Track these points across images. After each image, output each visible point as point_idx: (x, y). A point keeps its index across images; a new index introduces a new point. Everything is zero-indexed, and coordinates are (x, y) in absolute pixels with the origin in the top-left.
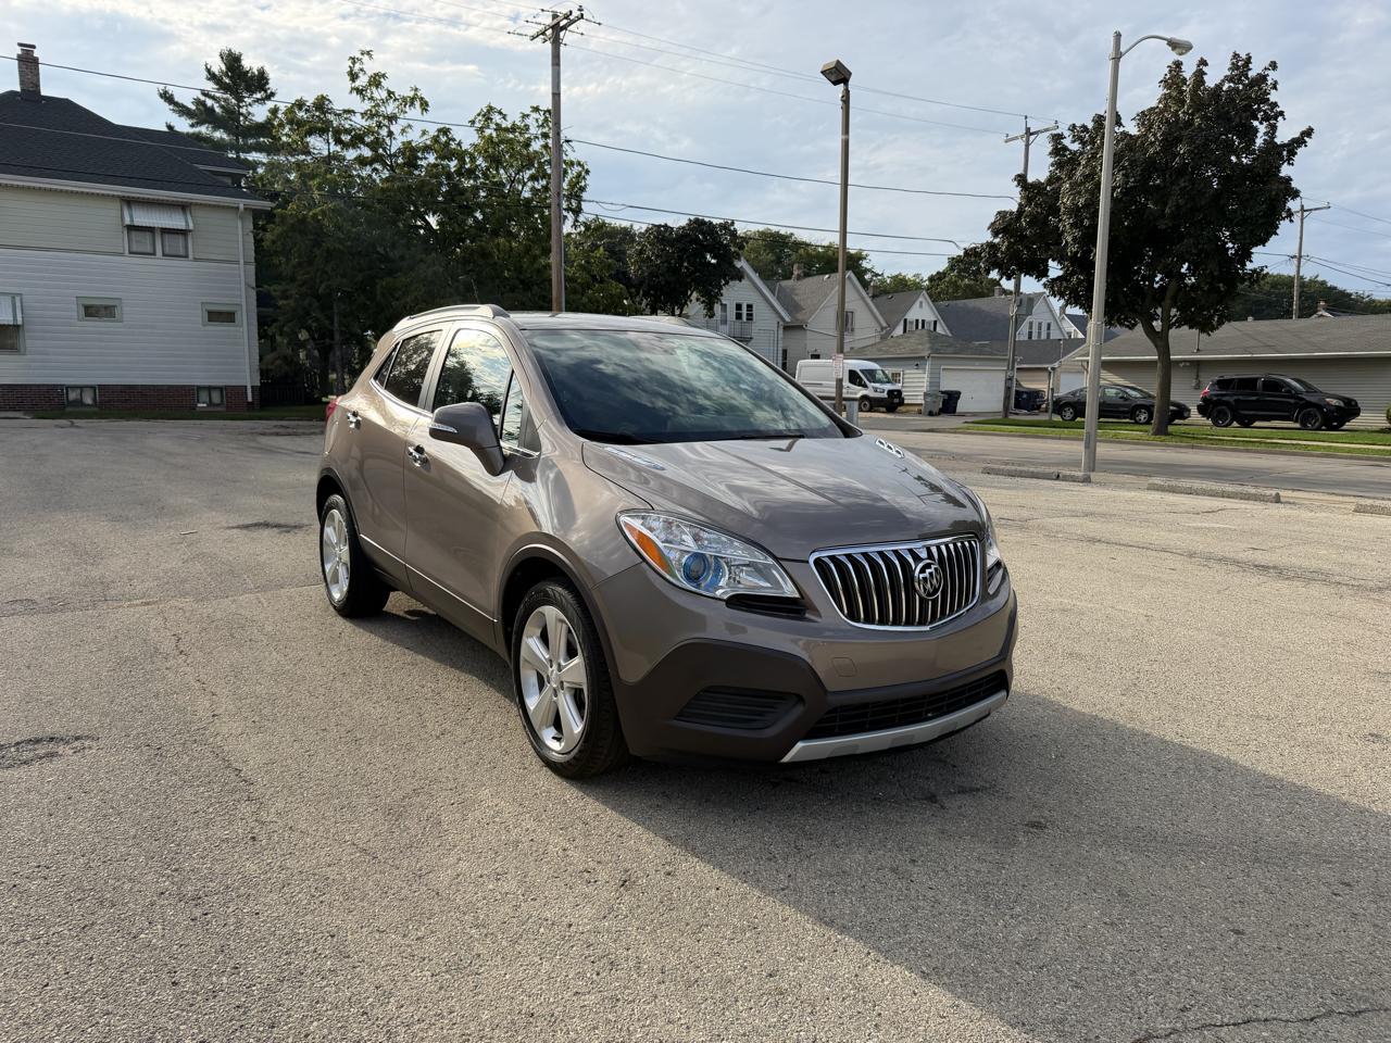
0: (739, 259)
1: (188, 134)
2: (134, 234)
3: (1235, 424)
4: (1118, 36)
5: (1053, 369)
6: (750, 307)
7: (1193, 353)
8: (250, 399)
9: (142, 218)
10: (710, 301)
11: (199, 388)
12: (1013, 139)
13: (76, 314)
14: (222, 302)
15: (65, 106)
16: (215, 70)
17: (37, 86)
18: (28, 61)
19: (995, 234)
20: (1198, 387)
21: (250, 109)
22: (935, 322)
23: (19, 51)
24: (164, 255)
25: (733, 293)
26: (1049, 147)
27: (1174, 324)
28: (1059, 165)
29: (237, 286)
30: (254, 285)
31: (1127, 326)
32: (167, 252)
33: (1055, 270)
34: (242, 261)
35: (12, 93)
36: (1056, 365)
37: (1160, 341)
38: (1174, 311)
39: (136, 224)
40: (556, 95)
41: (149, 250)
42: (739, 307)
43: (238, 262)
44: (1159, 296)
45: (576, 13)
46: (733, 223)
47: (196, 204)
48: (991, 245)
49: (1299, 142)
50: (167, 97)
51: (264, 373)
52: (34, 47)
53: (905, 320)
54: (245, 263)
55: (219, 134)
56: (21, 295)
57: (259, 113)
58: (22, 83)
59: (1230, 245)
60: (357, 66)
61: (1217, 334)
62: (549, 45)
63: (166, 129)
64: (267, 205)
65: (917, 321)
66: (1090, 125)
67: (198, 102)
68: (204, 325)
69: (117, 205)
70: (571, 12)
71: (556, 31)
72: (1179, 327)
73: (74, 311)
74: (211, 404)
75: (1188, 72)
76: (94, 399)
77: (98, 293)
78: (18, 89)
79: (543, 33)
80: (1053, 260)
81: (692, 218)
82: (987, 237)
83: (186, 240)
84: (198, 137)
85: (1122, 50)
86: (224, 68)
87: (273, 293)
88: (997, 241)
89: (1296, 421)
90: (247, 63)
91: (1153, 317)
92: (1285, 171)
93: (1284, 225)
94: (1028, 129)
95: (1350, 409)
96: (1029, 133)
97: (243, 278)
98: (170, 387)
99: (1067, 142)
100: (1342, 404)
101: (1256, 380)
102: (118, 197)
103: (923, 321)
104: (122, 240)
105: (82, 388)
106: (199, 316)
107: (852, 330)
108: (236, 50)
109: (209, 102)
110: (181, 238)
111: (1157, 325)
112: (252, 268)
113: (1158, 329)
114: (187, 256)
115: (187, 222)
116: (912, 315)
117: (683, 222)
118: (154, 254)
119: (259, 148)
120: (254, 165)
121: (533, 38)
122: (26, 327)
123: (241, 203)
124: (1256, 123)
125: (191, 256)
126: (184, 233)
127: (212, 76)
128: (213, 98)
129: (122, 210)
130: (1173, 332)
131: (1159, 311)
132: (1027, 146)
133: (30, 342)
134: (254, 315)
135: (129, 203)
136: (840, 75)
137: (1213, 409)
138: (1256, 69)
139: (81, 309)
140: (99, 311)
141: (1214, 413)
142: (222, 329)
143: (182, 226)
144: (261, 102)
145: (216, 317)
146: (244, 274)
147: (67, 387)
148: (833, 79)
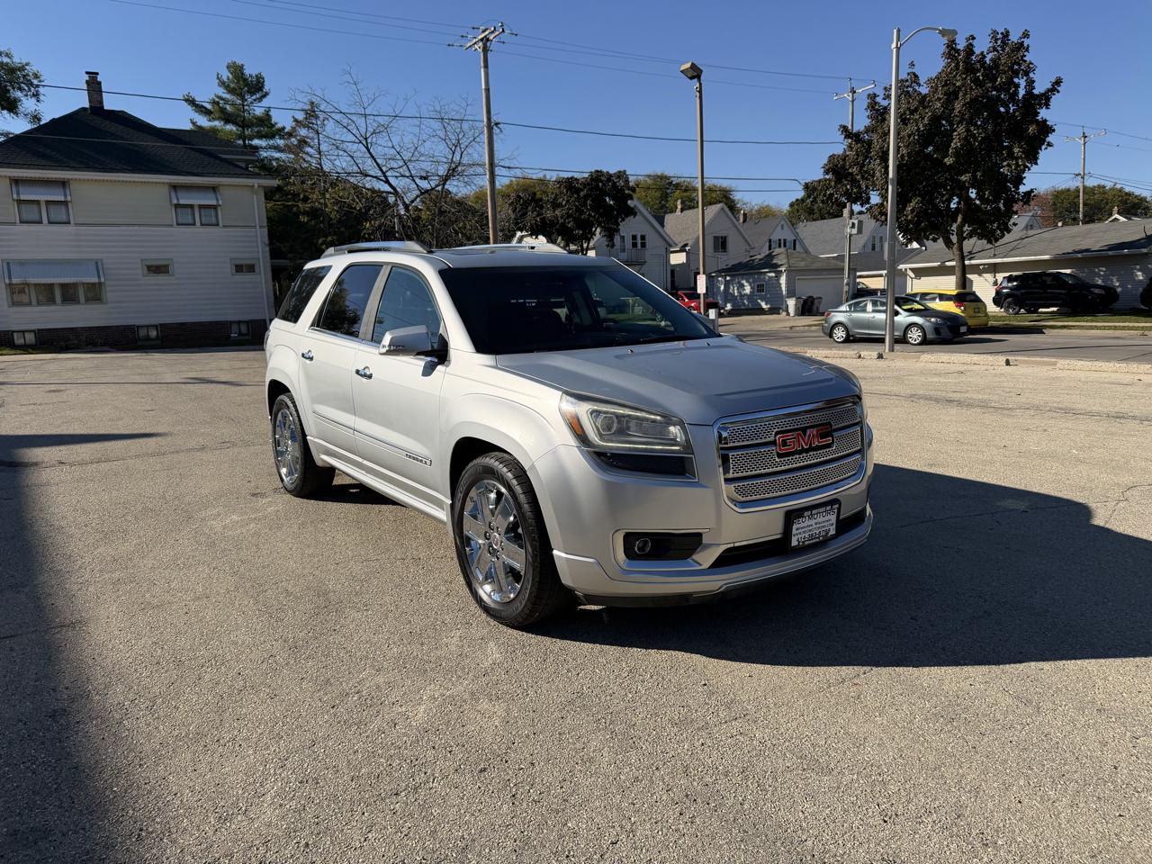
0: (632, 199)
1: (207, 127)
2: (179, 210)
3: (1023, 311)
4: (899, 31)
6: (643, 238)
7: (990, 258)
9: (185, 198)
10: (610, 233)
11: (231, 322)
12: (841, 98)
13: (140, 272)
14: (244, 257)
15: (121, 118)
16: (226, 80)
17: (101, 102)
18: (94, 85)
19: (826, 173)
21: (251, 106)
22: (795, 241)
23: (87, 77)
24: (202, 225)
25: (628, 228)
27: (967, 237)
28: (873, 117)
29: (256, 245)
30: (268, 243)
31: (933, 240)
32: (203, 222)
33: (875, 199)
34: (258, 226)
35: (84, 109)
37: (957, 250)
38: (965, 227)
39: (181, 203)
41: (191, 221)
42: (634, 237)
43: (255, 227)
46: (625, 172)
47: (223, 185)
48: (823, 181)
49: (1052, 90)
50: (191, 102)
52: (97, 74)
53: (770, 241)
54: (261, 227)
55: (229, 127)
56: (101, 260)
57: (258, 111)
58: (90, 101)
64: (275, 183)
65: (780, 240)
67: (213, 103)
68: (232, 275)
69: (166, 189)
70: (495, 28)
71: (483, 41)
72: (971, 238)
73: (140, 269)
74: (240, 333)
76: (158, 336)
77: (156, 257)
78: (87, 105)
81: (593, 170)
82: (821, 175)
83: (217, 213)
84: (214, 130)
85: (902, 41)
86: (231, 76)
87: (283, 249)
88: (827, 177)
90: (247, 72)
91: (951, 233)
96: (853, 91)
97: (259, 240)
98: (211, 323)
102: (167, 183)
103: (785, 240)
104: (171, 215)
105: (147, 326)
106: (228, 269)
107: (726, 251)
108: (239, 62)
109: (222, 103)
110: (213, 211)
112: (266, 230)
113: (955, 241)
114: (218, 225)
115: (217, 200)
116: (775, 237)
117: (586, 175)
118: (194, 224)
119: (260, 136)
120: (256, 148)
121: (467, 47)
122: (107, 283)
123: (255, 182)
124: (1017, 80)
125: (221, 224)
126: (215, 207)
127: (222, 84)
128: (225, 100)
129: (170, 193)
131: (954, 227)
132: (853, 102)
133: (109, 294)
134: (269, 265)
135: (175, 187)
136: (695, 73)
137: (1005, 300)
138: (1014, 38)
139: (145, 268)
140: (158, 269)
141: (1005, 304)
142: (246, 278)
143: (214, 202)
144: (260, 99)
145: (239, 269)
146: (261, 235)
147: (138, 327)
148: (689, 75)
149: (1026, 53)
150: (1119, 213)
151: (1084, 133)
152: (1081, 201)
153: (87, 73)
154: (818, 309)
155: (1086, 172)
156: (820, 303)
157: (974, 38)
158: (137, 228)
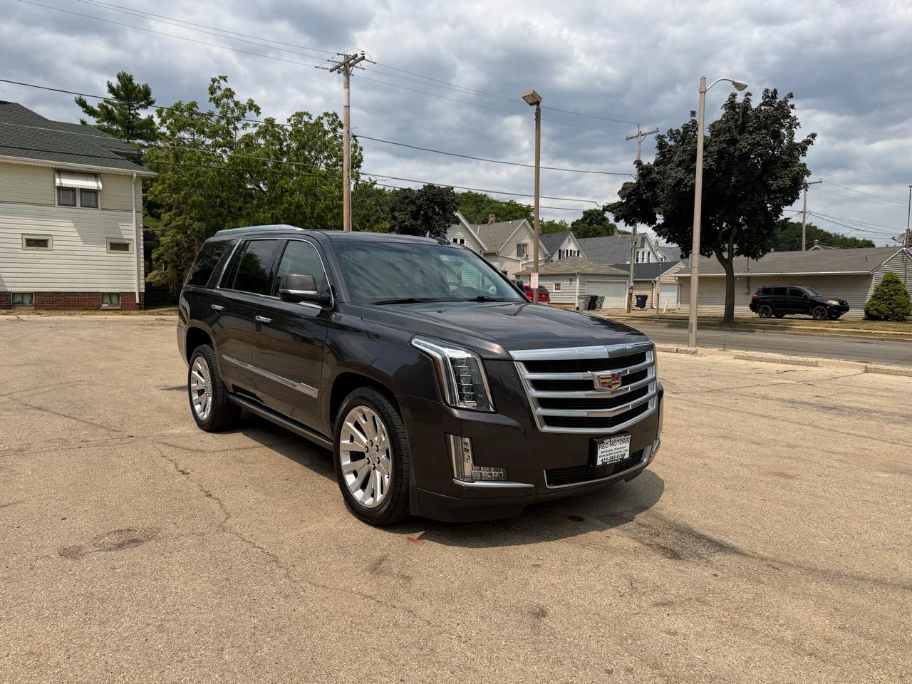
0: (456, 210)
1: (95, 126)
2: (62, 193)
3: (773, 316)
4: (704, 79)
5: (655, 282)
6: (462, 241)
7: (745, 272)
9: (68, 182)
11: (103, 294)
13: (21, 245)
14: (120, 238)
15: (15, 107)
16: (114, 86)
19: (623, 198)
20: (748, 294)
21: (137, 111)
22: (578, 251)
24: (82, 206)
25: (454, 233)
26: (655, 143)
27: (735, 254)
28: (662, 154)
29: (131, 227)
30: (142, 226)
31: (706, 255)
32: (84, 204)
33: (660, 220)
34: (134, 212)
36: (657, 279)
37: (727, 265)
38: (735, 246)
39: (63, 186)
40: (347, 107)
41: (71, 202)
43: (131, 211)
44: (726, 237)
45: (360, 56)
46: (452, 188)
47: (104, 173)
48: (620, 204)
49: (808, 142)
50: (82, 103)
51: (148, 285)
53: (560, 250)
54: (137, 211)
55: (115, 127)
57: (143, 114)
59: (769, 205)
60: (216, 84)
61: (761, 260)
62: (342, 75)
63: (80, 124)
64: (153, 174)
65: (567, 251)
66: (681, 130)
67: (101, 106)
68: (107, 252)
69: (51, 173)
70: (357, 55)
71: (347, 67)
72: (738, 255)
73: (19, 243)
74: (111, 304)
75: (740, 99)
76: (31, 302)
77: (37, 231)
79: (338, 68)
80: (660, 214)
81: (427, 185)
82: (617, 199)
83: (97, 197)
84: (101, 129)
85: (707, 87)
86: (120, 85)
88: (624, 201)
89: (811, 314)
90: (135, 82)
91: (723, 250)
92: (802, 160)
93: (802, 193)
94: (639, 132)
95: (843, 308)
96: (640, 134)
97: (135, 222)
98: (83, 293)
99: (667, 140)
100: (838, 304)
101: (785, 289)
102: (52, 168)
104: (54, 197)
105: (22, 294)
106: (104, 246)
107: (527, 256)
108: (129, 74)
109: (110, 107)
110: (93, 195)
111: (726, 255)
112: (141, 215)
113: (726, 257)
114: (97, 207)
115: (98, 185)
116: (564, 248)
117: (420, 188)
118: (75, 205)
119: (141, 136)
123: (136, 172)
124: (783, 131)
125: (100, 207)
126: (95, 192)
127: (111, 90)
128: (113, 104)
129: (54, 176)
130: (735, 259)
131: (726, 246)
132: (640, 142)
134: (142, 244)
135: (59, 172)
136: (535, 100)
137: (759, 306)
138: (780, 98)
139: (24, 242)
140: (37, 243)
141: (760, 309)
142: (119, 255)
143: (95, 187)
144: (145, 107)
145: (119, 246)
146: (136, 218)
147: (14, 293)
148: (530, 102)
149: (791, 110)
150: (819, 244)
152: (804, 232)
154: (601, 306)
155: (807, 210)
156: (603, 301)
157: (751, 95)
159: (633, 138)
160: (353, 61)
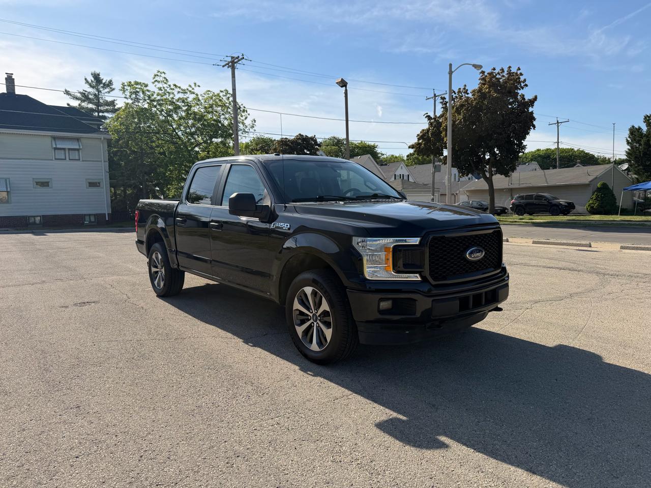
1: (77, 106)
2: (56, 151)
4: (451, 65)
5: (456, 194)
7: (509, 186)
8: (107, 219)
9: (60, 144)
11: (85, 215)
12: (429, 99)
13: (32, 185)
14: (95, 178)
15: (26, 98)
16: (90, 81)
17: (14, 90)
18: (10, 80)
19: (419, 139)
20: (511, 199)
21: (104, 95)
22: (408, 175)
23: (6, 76)
24: (70, 160)
27: (494, 174)
29: (101, 171)
30: (108, 171)
32: (71, 158)
34: (103, 161)
35: (3, 93)
37: (489, 181)
38: (493, 169)
39: (58, 147)
40: (234, 90)
41: (63, 157)
43: (101, 161)
45: (241, 57)
47: (83, 138)
50: (67, 93)
51: (113, 208)
52: (12, 74)
53: (395, 175)
54: (104, 161)
55: (91, 106)
56: (9, 178)
57: (108, 97)
58: (7, 90)
62: (230, 69)
63: (67, 106)
65: (400, 175)
67: (81, 93)
68: (87, 188)
69: (50, 139)
70: (239, 57)
71: (233, 64)
72: (496, 175)
74: (90, 221)
76: (41, 221)
77: (43, 177)
78: (6, 92)
79: (228, 64)
81: (298, 134)
82: (416, 140)
83: (79, 153)
84: (81, 107)
85: (453, 70)
86: (93, 79)
88: (420, 142)
89: (549, 212)
90: (101, 77)
91: (486, 171)
94: (435, 95)
95: (571, 207)
96: (435, 96)
97: (103, 169)
98: (73, 215)
100: (567, 204)
101: (533, 195)
102: (50, 136)
103: (403, 175)
104: (52, 154)
105: (34, 217)
106: (85, 185)
108: (97, 72)
109: (87, 93)
110: (77, 152)
111: (488, 175)
112: (107, 164)
113: (488, 176)
114: (79, 160)
115: (79, 146)
116: (398, 173)
117: (293, 137)
118: (65, 159)
119: (107, 111)
120: (105, 118)
121: (223, 66)
122: (11, 192)
123: (102, 136)
125: (81, 160)
126: (78, 150)
127: (88, 83)
129: (52, 141)
130: (494, 177)
131: (488, 169)
132: (435, 101)
133: (12, 198)
134: (108, 183)
135: (54, 138)
136: (343, 84)
137: (516, 208)
139: (35, 183)
140: (43, 184)
141: (517, 211)
142: (95, 190)
143: (77, 147)
144: (110, 92)
145: (92, 184)
146: (104, 166)
147: (29, 217)
148: (341, 85)
150: (581, 163)
151: (558, 121)
152: (557, 157)
153: (6, 73)
155: (559, 141)
158: (31, 161)
159: (430, 98)
160: (237, 60)
